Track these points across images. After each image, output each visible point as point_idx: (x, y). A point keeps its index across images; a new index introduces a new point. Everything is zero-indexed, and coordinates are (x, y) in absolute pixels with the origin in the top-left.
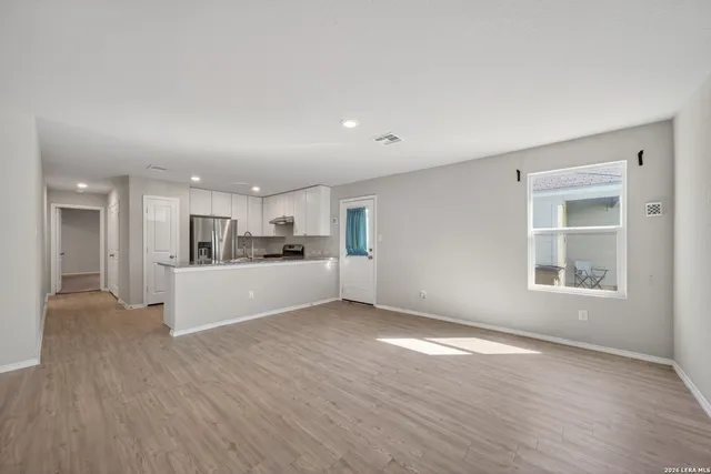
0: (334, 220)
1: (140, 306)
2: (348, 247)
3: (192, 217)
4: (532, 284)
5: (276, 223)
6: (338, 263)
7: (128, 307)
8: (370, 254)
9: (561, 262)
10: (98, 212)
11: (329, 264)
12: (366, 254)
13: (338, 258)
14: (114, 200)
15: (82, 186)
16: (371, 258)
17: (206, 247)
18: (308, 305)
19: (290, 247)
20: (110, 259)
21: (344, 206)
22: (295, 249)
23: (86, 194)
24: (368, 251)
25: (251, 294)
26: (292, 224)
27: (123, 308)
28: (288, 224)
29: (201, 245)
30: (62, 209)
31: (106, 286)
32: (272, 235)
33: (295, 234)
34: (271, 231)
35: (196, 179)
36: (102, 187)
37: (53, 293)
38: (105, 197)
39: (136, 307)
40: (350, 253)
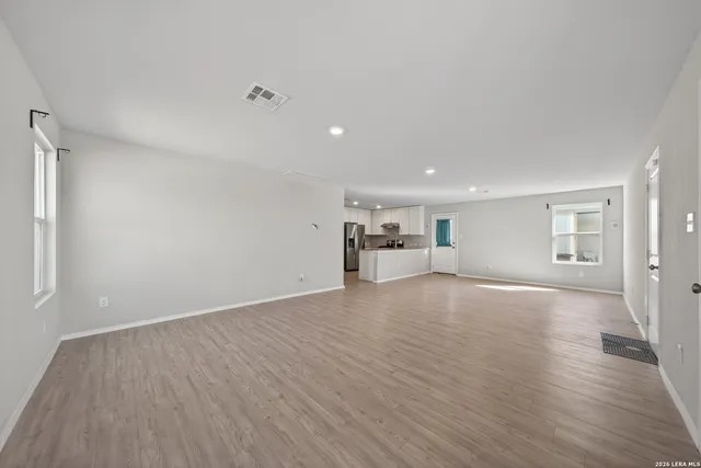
0: (427, 226)
2: (437, 242)
3: (346, 224)
4: (555, 261)
6: (431, 251)
9: (572, 251)
11: (426, 251)
12: (451, 246)
13: (431, 248)
16: (454, 247)
19: (393, 241)
26: (398, 227)
28: (395, 228)
35: (356, 203)
40: (438, 245)
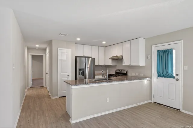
0: (148, 57)
1: (57, 97)
3: (76, 57)
5: (112, 59)
6: (151, 81)
7: (52, 98)
8: (176, 77)
10: (43, 55)
11: (146, 82)
12: (173, 77)
13: (151, 78)
14: (48, 51)
15: (37, 46)
16: (177, 80)
17: (82, 71)
18: (135, 105)
19: (119, 71)
20: (47, 75)
21: (155, 49)
22: (122, 72)
23: (39, 49)
24: (174, 75)
26: (122, 59)
27: (50, 98)
29: (80, 70)
30: (32, 55)
31: (45, 85)
32: (110, 64)
33: (123, 65)
34: (109, 63)
36: (44, 46)
37: (29, 87)
38: (45, 50)
39: (55, 98)
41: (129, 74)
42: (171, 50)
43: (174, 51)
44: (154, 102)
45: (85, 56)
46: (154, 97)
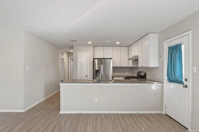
0: (161, 56)
2: (168, 75)
3: (94, 59)
6: (163, 86)
8: (185, 83)
15: (72, 51)
16: (186, 86)
18: (135, 112)
21: (166, 45)
24: (184, 80)
25: (96, 100)
28: (136, 60)
33: (139, 66)
40: (170, 81)
41: (147, 78)
42: (180, 45)
43: (183, 47)
44: (166, 114)
45: (105, 58)
46: (165, 108)
